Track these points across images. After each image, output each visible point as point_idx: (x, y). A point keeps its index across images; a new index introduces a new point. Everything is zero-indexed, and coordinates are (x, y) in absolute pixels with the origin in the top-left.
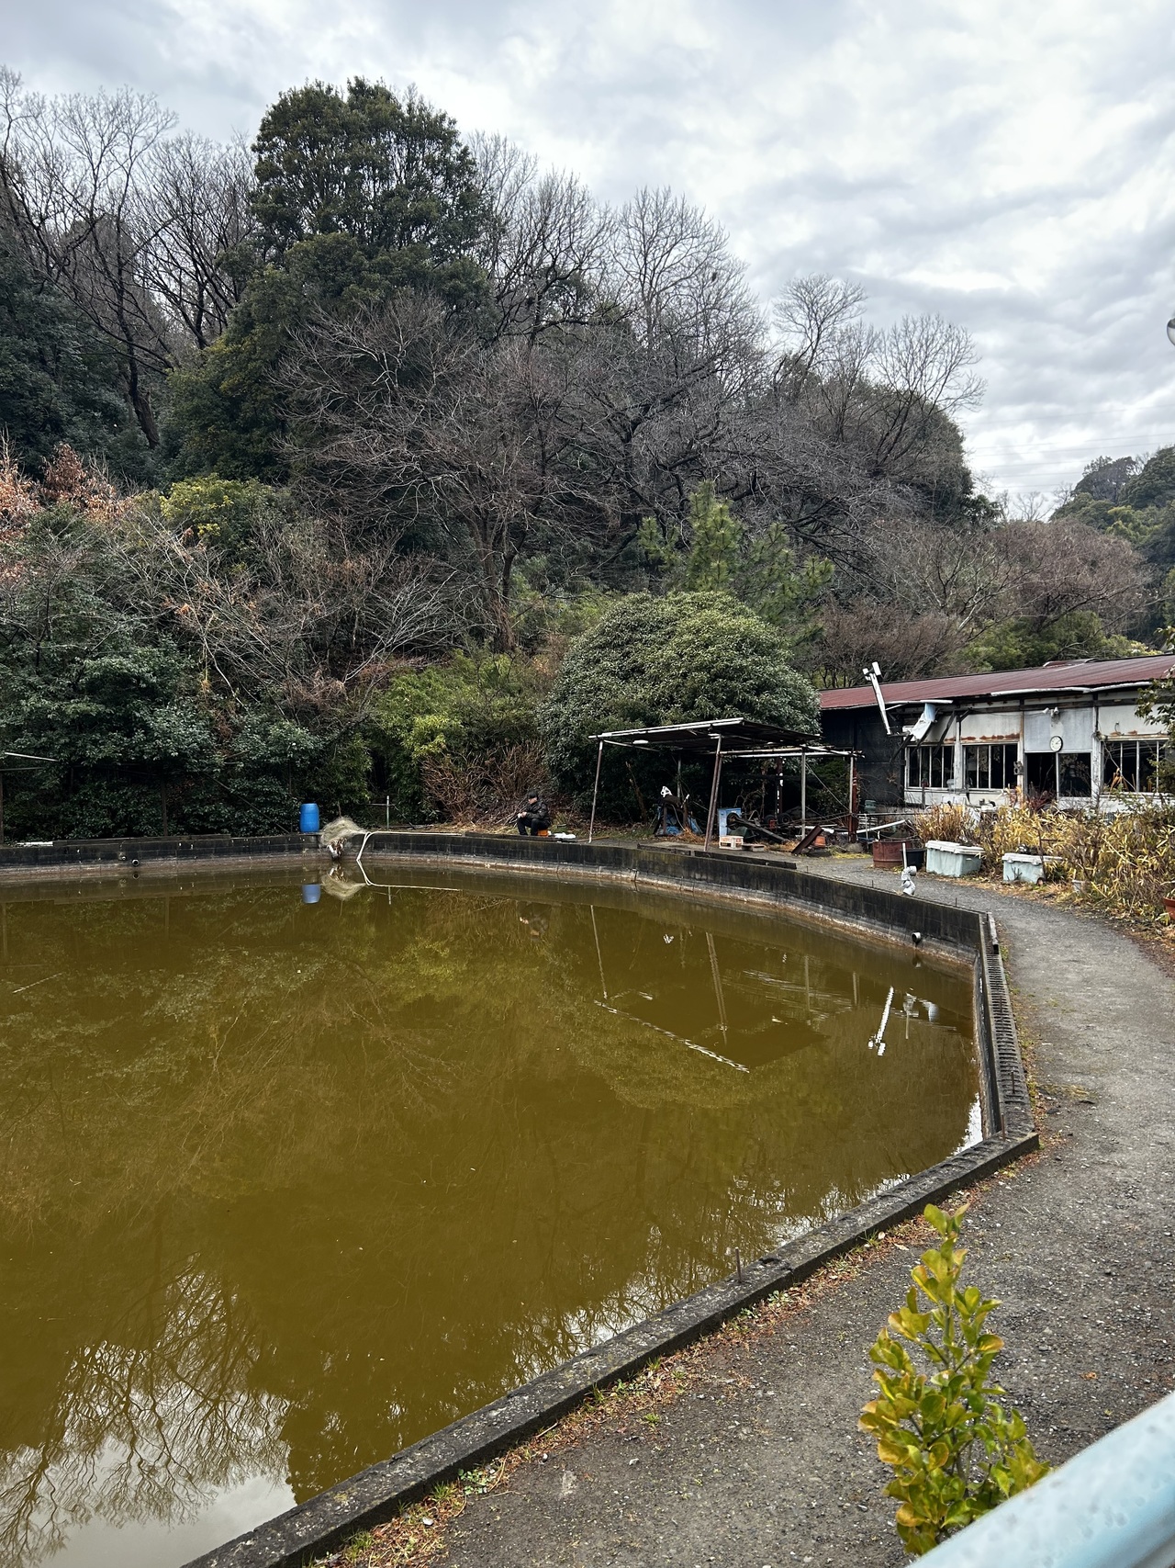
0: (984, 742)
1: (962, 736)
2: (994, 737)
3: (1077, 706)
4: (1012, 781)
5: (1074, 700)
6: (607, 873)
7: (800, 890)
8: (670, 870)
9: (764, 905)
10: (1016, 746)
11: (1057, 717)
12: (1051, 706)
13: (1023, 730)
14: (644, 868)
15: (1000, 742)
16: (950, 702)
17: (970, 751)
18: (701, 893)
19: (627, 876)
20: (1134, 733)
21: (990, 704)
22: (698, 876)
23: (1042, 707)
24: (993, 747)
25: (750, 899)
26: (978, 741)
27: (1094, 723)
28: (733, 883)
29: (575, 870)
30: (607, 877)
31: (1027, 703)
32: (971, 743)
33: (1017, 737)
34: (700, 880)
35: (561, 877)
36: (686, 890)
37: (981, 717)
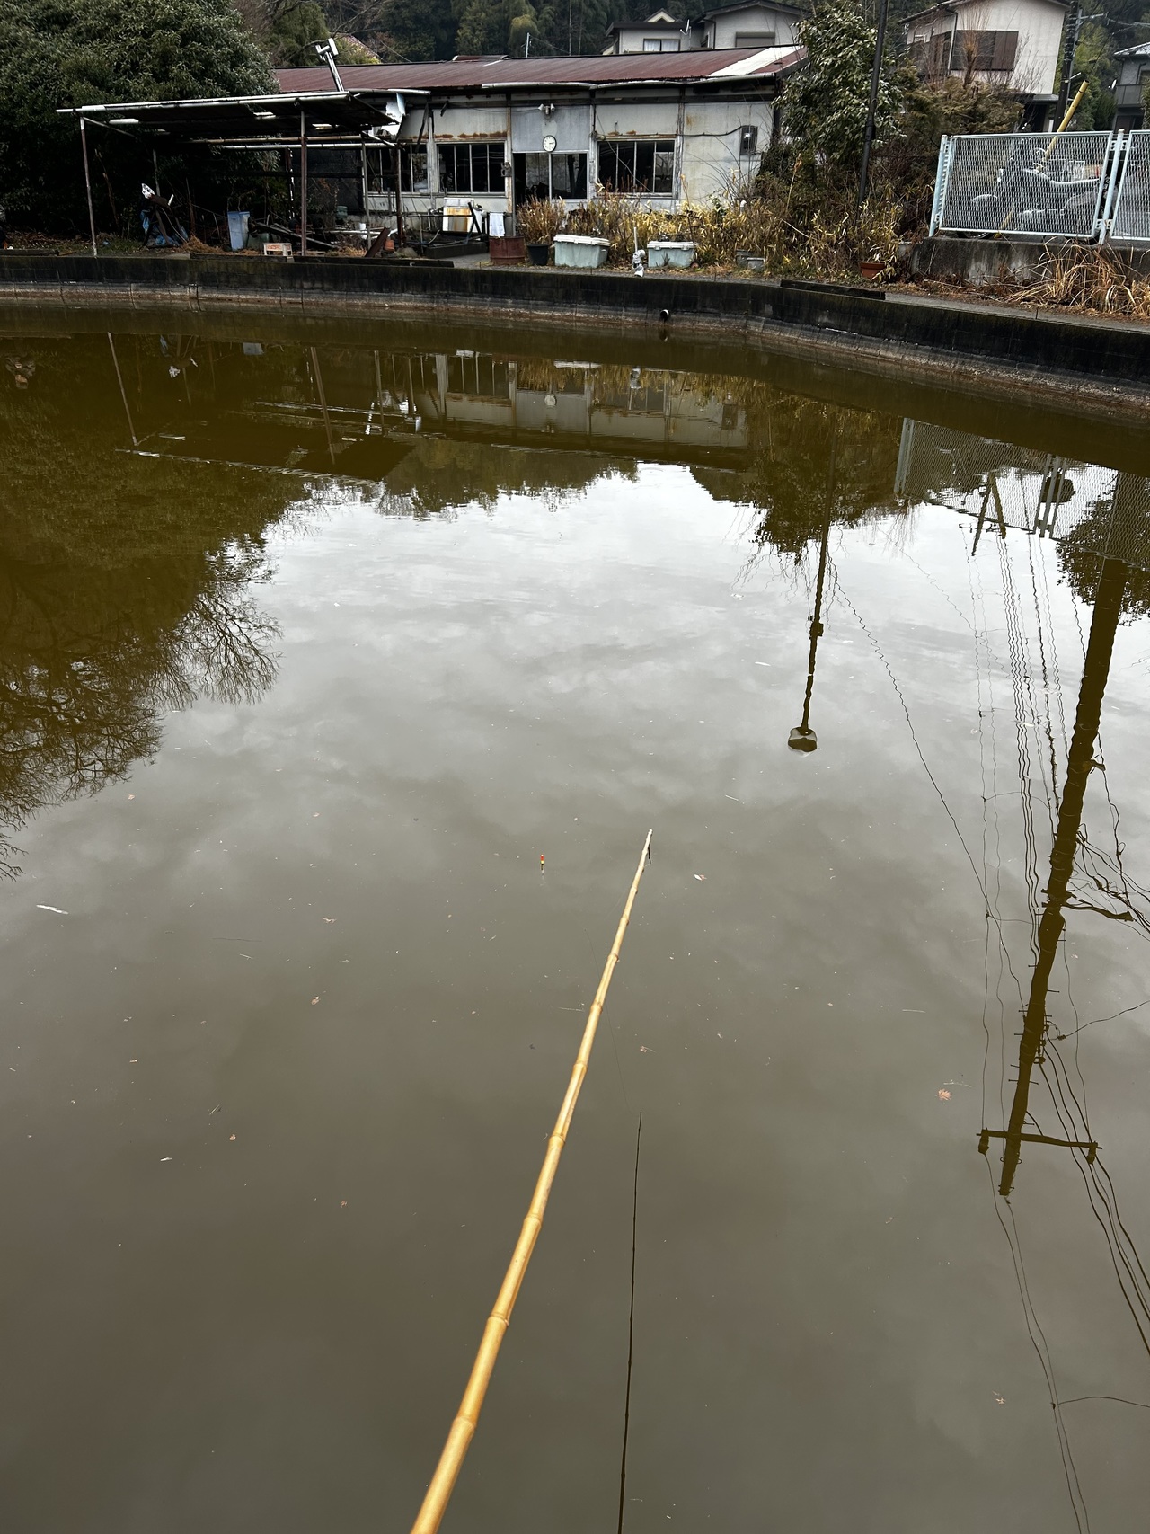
0: (464, 141)
1: (436, 133)
2: (475, 136)
3: (573, 104)
4: (498, 187)
5: (569, 97)
6: (145, 292)
7: (470, 288)
8: (258, 281)
9: (416, 308)
10: (503, 145)
11: (550, 115)
12: (546, 103)
13: (510, 127)
14: (208, 280)
15: (483, 141)
16: (427, 92)
17: (445, 150)
18: (317, 304)
19: (182, 295)
20: (632, 134)
21: (469, 97)
22: (306, 285)
23: (537, 103)
24: (474, 146)
25: (394, 303)
26: (456, 139)
27: (592, 122)
28: (364, 289)
29: (91, 291)
30: (148, 297)
31: (514, 97)
32: (447, 141)
33: (504, 135)
34: (312, 289)
35: (68, 301)
36: (291, 303)
37: (459, 113)
